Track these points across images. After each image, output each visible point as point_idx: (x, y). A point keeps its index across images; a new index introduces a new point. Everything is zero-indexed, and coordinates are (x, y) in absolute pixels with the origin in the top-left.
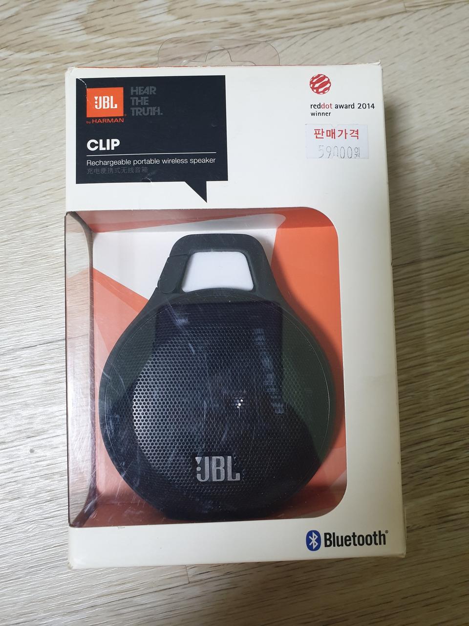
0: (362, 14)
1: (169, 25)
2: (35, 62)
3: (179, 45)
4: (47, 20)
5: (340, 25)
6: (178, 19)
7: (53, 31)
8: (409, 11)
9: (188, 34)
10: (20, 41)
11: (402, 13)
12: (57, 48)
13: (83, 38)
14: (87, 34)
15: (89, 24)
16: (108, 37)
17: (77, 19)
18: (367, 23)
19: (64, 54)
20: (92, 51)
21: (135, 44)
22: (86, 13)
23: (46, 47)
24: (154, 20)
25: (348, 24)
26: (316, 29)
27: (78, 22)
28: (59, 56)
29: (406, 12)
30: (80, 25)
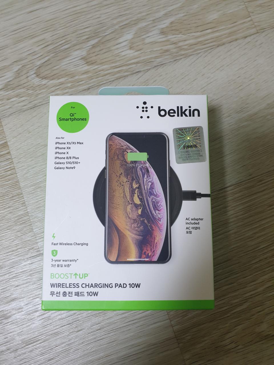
0: (234, 37)
1: (131, 55)
2: (62, 84)
3: (139, 65)
4: (66, 61)
5: (224, 44)
6: (136, 52)
7: (70, 67)
8: (260, 32)
9: (142, 59)
10: (52, 74)
11: (256, 33)
12: (72, 75)
13: (86, 68)
14: (88, 65)
15: (88, 60)
16: (99, 66)
17: (82, 59)
18: (238, 41)
19: (77, 78)
20: (92, 74)
21: (114, 68)
22: (86, 55)
23: (67, 75)
24: (123, 54)
25: (228, 43)
26: (211, 48)
27: (82, 60)
28: (74, 79)
29: (258, 33)
30: (83, 62)
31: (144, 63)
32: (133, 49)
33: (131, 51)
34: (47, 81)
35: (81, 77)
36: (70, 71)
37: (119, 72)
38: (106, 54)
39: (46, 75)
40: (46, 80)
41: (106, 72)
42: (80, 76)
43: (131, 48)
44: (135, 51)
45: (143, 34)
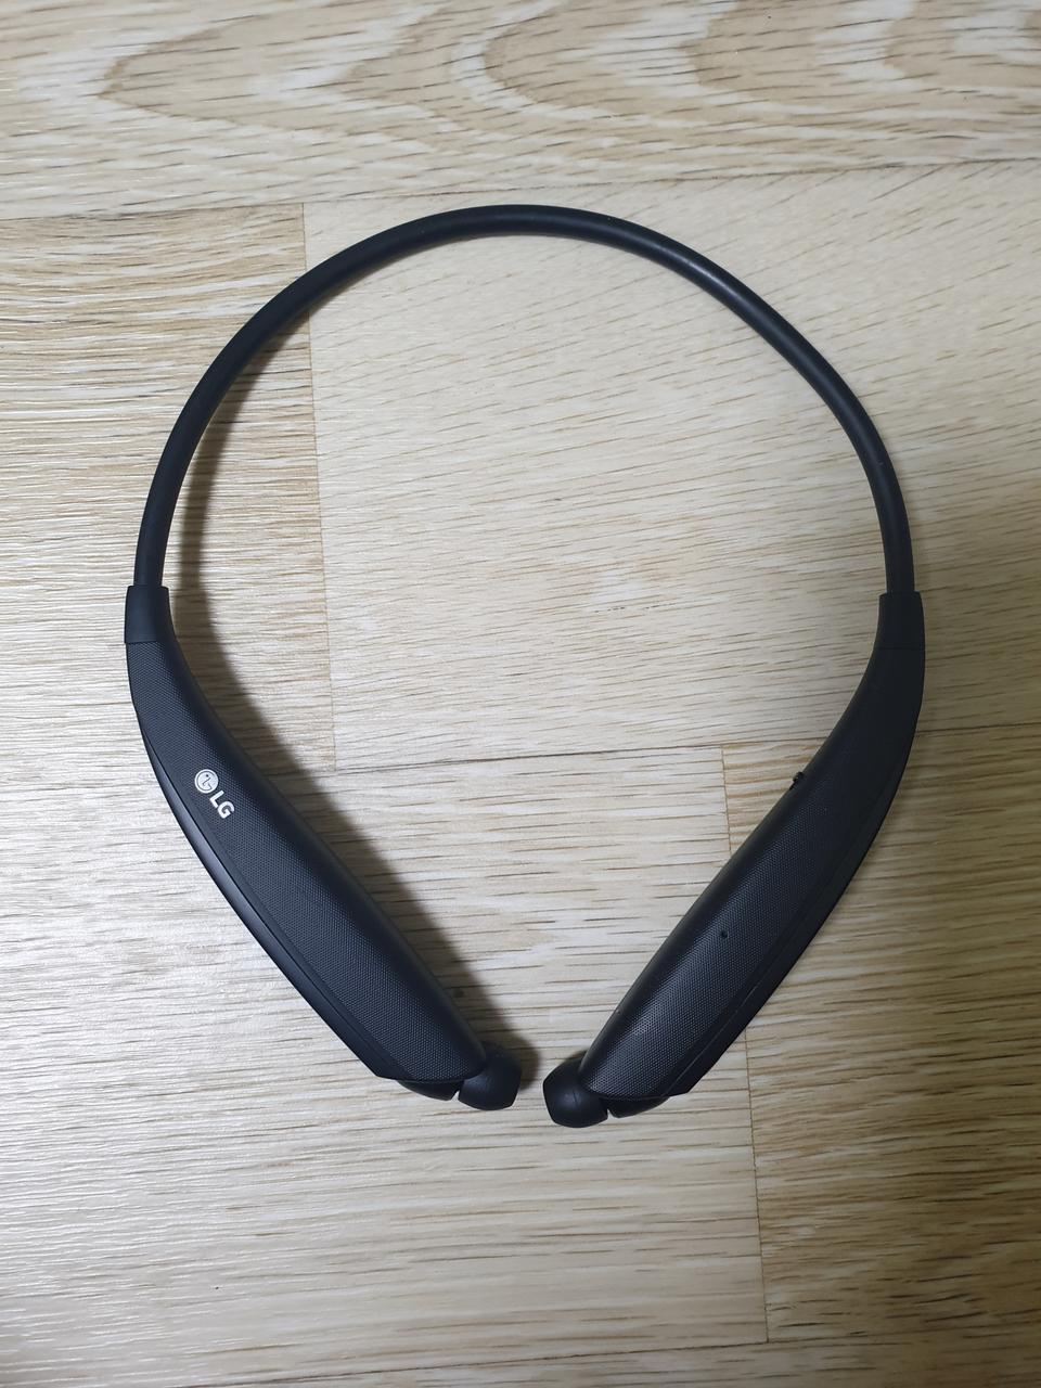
31: (926, 135)
32: (897, 65)
33: (890, 72)
34: (522, 100)
35: (662, 123)
36: (626, 87)
37: (818, 147)
38: (786, 54)
39: (524, 75)
40: (521, 94)
41: (765, 132)
42: (656, 117)
43: (890, 58)
44: (901, 74)
45: (957, 10)
